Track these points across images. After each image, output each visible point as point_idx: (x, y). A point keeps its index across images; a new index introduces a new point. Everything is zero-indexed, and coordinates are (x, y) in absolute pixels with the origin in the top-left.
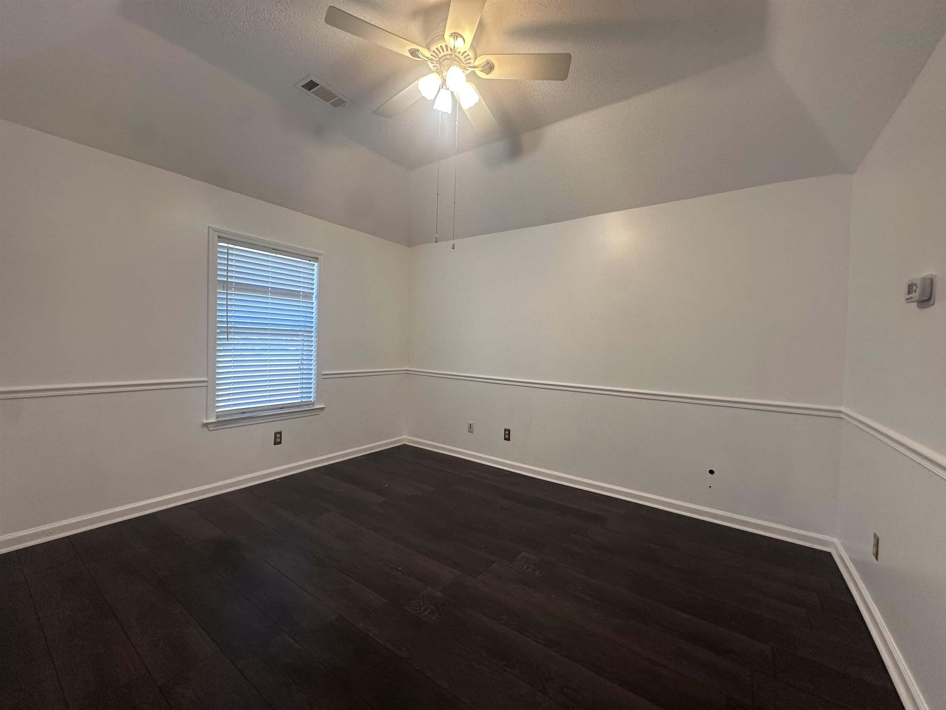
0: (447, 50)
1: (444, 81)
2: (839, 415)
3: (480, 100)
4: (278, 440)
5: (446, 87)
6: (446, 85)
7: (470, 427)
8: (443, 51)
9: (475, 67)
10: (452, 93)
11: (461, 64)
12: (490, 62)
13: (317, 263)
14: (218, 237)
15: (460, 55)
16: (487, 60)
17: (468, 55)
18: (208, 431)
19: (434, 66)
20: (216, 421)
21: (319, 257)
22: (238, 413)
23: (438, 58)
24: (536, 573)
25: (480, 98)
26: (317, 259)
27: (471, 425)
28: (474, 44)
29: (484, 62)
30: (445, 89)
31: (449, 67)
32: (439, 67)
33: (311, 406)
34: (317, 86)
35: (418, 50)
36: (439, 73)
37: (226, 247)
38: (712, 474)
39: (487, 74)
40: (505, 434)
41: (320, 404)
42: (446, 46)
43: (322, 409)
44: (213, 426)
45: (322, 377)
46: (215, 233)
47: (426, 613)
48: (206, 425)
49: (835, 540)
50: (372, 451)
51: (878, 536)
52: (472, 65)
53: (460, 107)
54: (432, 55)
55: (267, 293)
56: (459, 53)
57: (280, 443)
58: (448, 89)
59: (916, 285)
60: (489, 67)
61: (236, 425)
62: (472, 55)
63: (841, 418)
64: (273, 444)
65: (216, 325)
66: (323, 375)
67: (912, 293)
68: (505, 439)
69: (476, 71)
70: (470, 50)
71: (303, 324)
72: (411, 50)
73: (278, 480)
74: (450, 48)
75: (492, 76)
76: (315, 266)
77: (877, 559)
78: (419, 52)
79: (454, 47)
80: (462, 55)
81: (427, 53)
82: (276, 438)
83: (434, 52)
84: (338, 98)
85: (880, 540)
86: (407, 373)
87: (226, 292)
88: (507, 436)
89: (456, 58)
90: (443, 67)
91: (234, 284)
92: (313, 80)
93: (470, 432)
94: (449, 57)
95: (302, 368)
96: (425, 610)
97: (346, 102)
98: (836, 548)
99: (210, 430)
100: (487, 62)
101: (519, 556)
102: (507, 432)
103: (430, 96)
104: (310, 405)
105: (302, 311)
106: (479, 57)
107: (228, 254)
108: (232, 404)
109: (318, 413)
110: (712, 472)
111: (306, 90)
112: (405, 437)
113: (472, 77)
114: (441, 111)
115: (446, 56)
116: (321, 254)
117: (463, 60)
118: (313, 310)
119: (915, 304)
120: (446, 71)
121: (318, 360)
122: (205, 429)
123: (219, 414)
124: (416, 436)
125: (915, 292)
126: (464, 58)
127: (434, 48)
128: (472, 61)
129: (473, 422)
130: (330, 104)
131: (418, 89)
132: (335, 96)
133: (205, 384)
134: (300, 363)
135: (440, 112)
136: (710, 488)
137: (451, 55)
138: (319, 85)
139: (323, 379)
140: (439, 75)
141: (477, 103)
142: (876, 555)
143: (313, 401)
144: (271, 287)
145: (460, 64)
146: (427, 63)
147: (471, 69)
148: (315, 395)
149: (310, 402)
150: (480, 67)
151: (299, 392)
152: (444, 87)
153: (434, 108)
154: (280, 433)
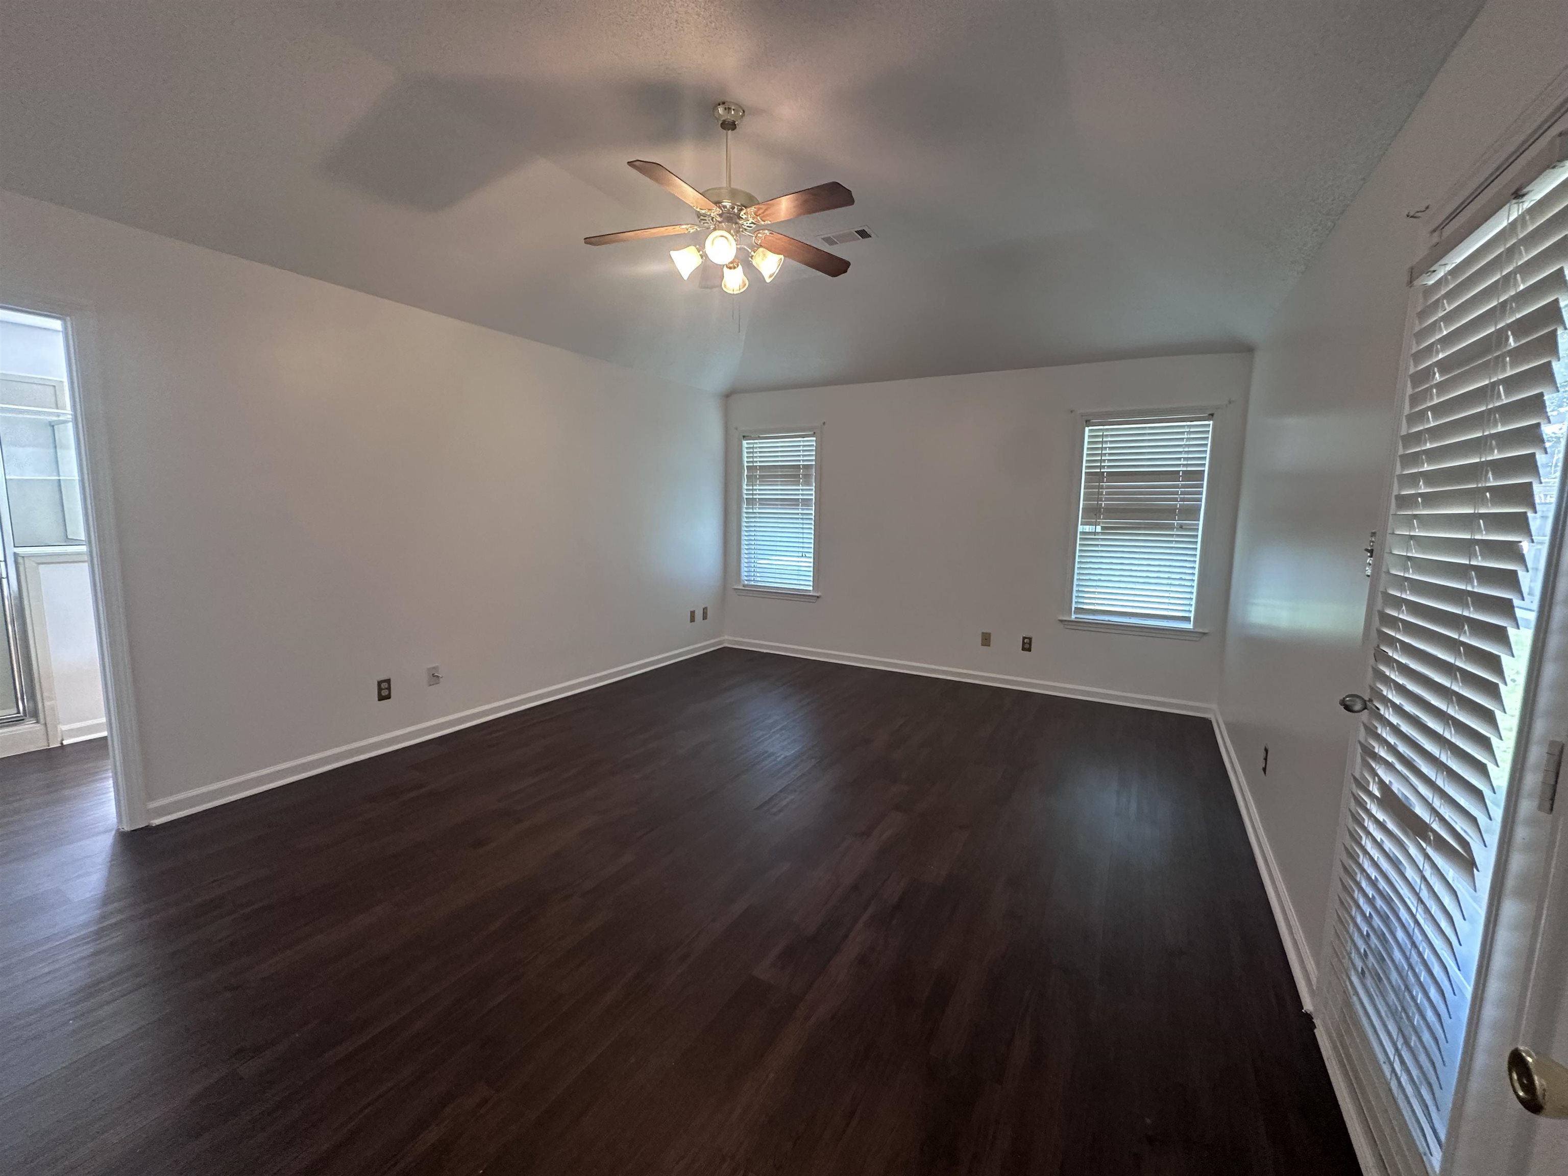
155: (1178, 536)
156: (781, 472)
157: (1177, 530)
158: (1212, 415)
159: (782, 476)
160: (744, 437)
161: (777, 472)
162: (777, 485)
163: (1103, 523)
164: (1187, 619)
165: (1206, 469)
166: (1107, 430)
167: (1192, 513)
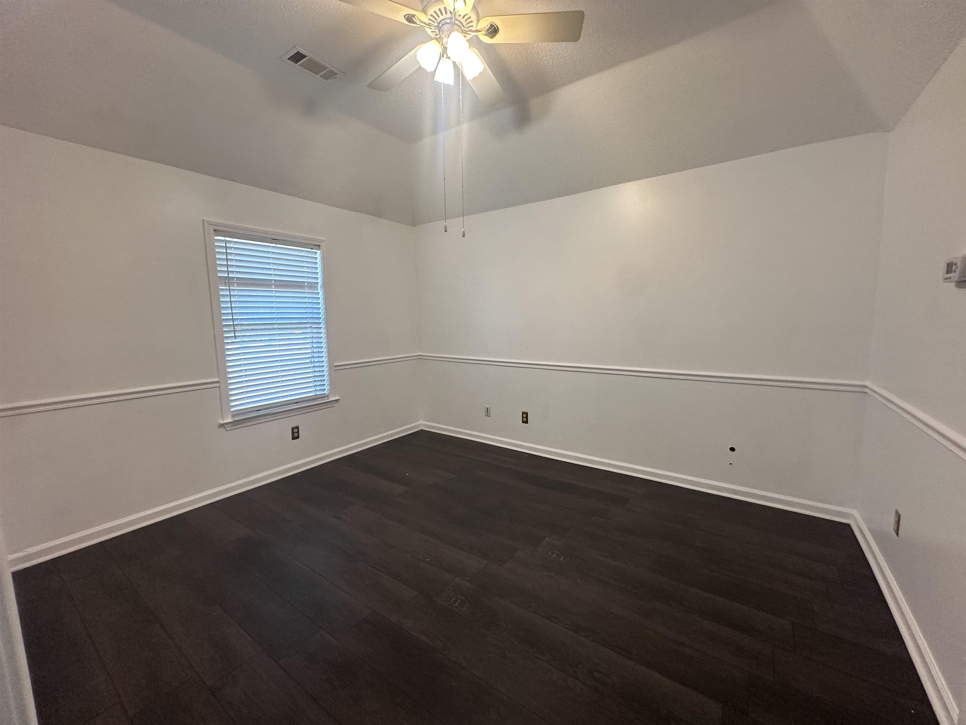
0: (446, 13)
1: (445, 48)
2: (863, 389)
3: (484, 68)
4: (296, 435)
5: (447, 56)
6: (447, 54)
7: (487, 411)
8: (442, 14)
9: (477, 31)
10: (454, 63)
11: (463, 28)
12: (494, 25)
13: (320, 251)
14: (214, 230)
15: (460, 19)
16: (491, 23)
17: (470, 17)
18: (225, 431)
19: (432, 32)
20: (233, 421)
21: (321, 244)
22: (253, 411)
23: (437, 23)
24: (561, 559)
25: (485, 67)
26: (319, 246)
27: (487, 409)
28: (476, 5)
29: (488, 25)
30: (446, 58)
31: (450, 33)
32: (438, 33)
33: (326, 398)
34: (305, 57)
35: (414, 16)
36: (439, 40)
37: (223, 240)
38: (733, 451)
39: (492, 38)
40: (523, 417)
41: (335, 396)
42: (445, 8)
43: (337, 401)
44: (230, 426)
45: (334, 369)
46: (210, 226)
47: (457, 604)
48: (222, 425)
49: (855, 512)
50: (390, 439)
51: (900, 514)
52: (475, 29)
53: (463, 76)
54: (429, 19)
55: (270, 286)
56: (460, 16)
57: (298, 437)
58: (449, 58)
59: (956, 265)
60: (493, 31)
61: (254, 423)
62: (474, 17)
63: (866, 393)
64: (291, 439)
65: (222, 323)
66: (335, 366)
67: (952, 273)
68: (523, 422)
69: (478, 36)
70: (472, 11)
71: (310, 311)
72: (407, 16)
73: (299, 474)
74: (450, 11)
75: (497, 40)
76: (318, 254)
77: (897, 534)
78: (416, 17)
79: (454, 9)
80: (463, 18)
81: (424, 18)
82: (293, 433)
83: (432, 15)
84: (327, 70)
85: (901, 518)
86: (420, 358)
87: (228, 288)
88: (525, 419)
89: (456, 22)
90: (443, 33)
91: (235, 279)
92: (300, 52)
93: (487, 416)
94: (448, 21)
95: (313, 361)
96: (455, 602)
97: (337, 74)
98: (855, 520)
99: (227, 430)
100: (491, 24)
101: (544, 542)
102: (525, 415)
103: (430, 68)
104: (324, 398)
105: (309, 302)
106: (481, 19)
107: (226, 248)
108: (246, 403)
109: (333, 405)
110: (732, 449)
111: (293, 63)
112: (422, 422)
113: (475, 43)
114: (444, 84)
115: (446, 20)
116: (322, 241)
117: (464, 23)
118: (319, 301)
119: (953, 284)
120: (445, 37)
121: (329, 352)
122: (222, 430)
123: (234, 413)
124: (431, 421)
125: (955, 272)
126: (466, 21)
127: (431, 11)
128: (474, 24)
129: (490, 406)
130: (320, 76)
131: (416, 59)
132: (325, 68)
133: (217, 385)
134: (310, 356)
135: (442, 84)
136: (731, 465)
137: (451, 18)
138: (306, 56)
139: (335, 371)
140: (439, 42)
141: (482, 73)
142: (897, 532)
143: (327, 394)
144: (275, 280)
145: (460, 27)
146: (425, 29)
147: (473, 34)
148: (328, 387)
149: (325, 395)
150: (483, 31)
151: (313, 386)
152: (445, 56)
153: (435, 79)
154: (297, 428)
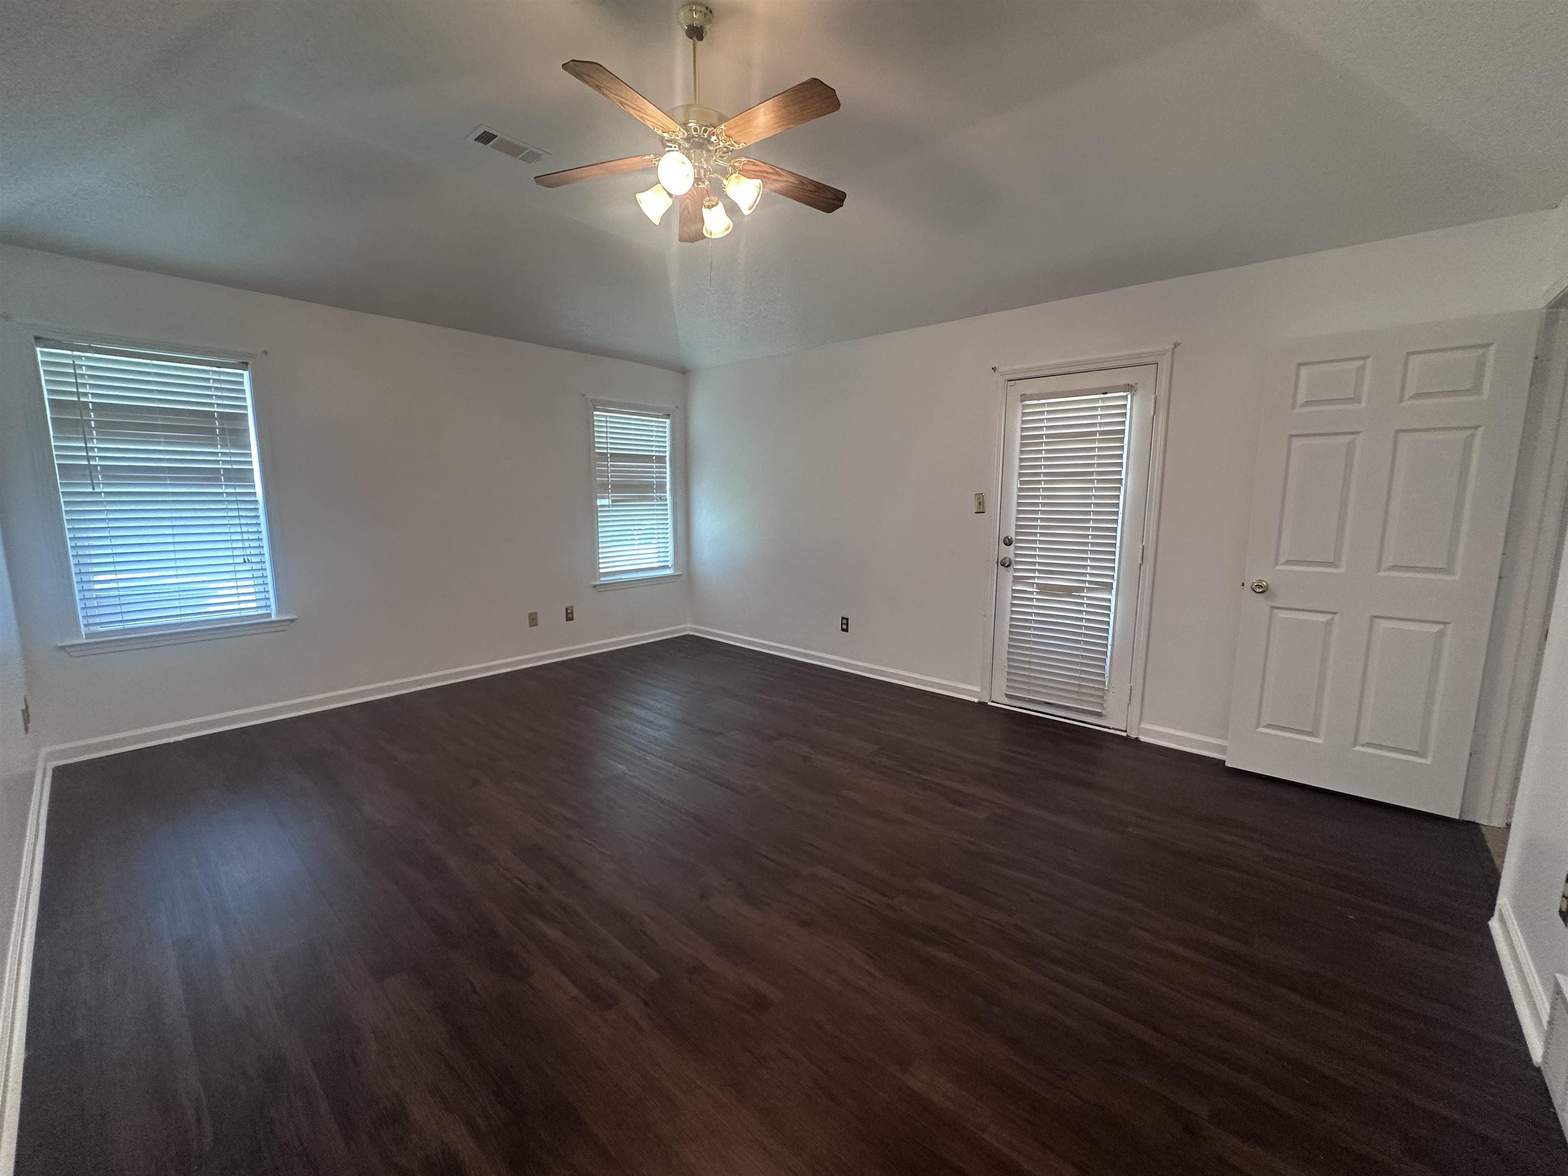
155: (658, 505)
156: (163, 419)
157: (657, 500)
158: (669, 415)
159: (164, 428)
160: (36, 338)
161: (156, 419)
162: (159, 443)
163: (612, 496)
164: (666, 567)
165: (668, 454)
166: (611, 417)
167: (661, 487)
